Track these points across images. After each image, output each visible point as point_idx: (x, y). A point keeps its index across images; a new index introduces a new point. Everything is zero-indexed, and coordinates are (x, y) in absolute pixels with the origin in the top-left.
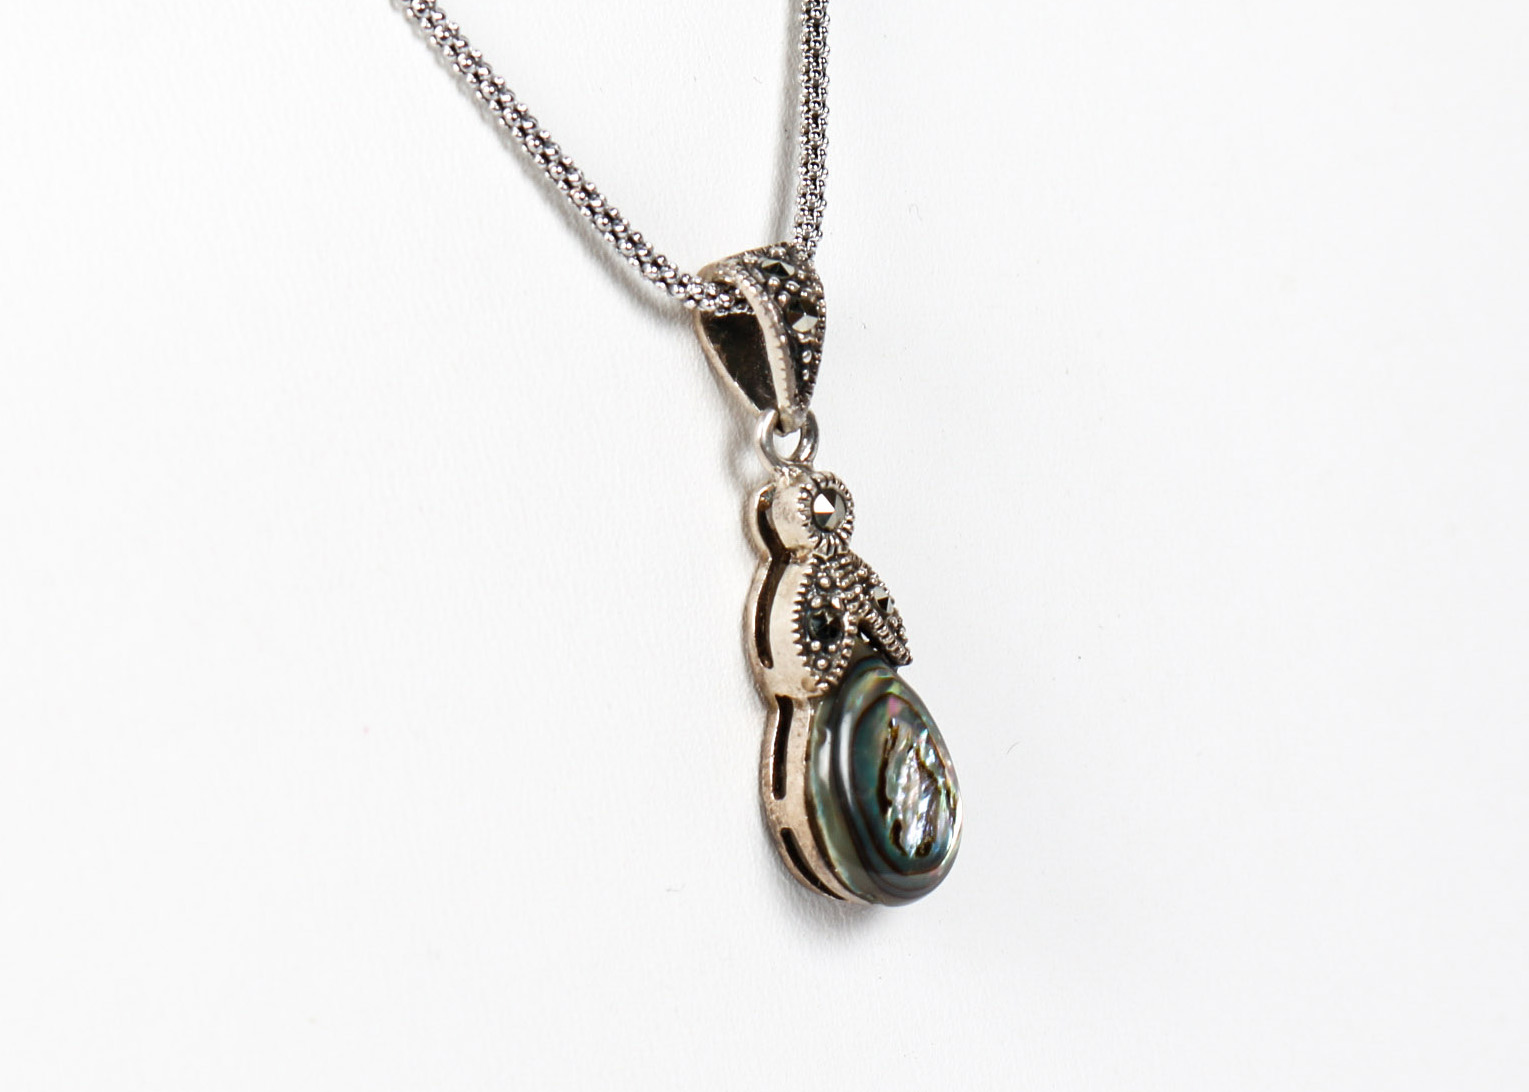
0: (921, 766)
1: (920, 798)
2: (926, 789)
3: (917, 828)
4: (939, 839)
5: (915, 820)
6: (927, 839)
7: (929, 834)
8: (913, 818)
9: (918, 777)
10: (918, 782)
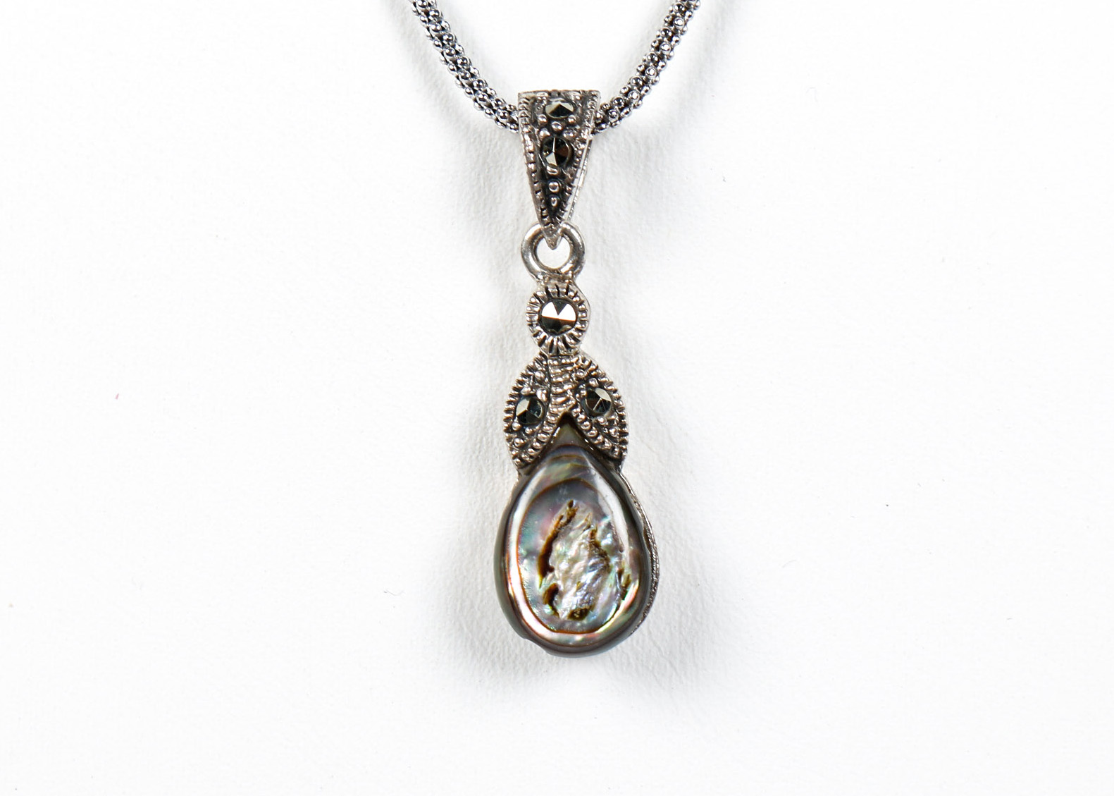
0: (595, 545)
1: (585, 571)
2: (593, 566)
3: (575, 595)
4: (598, 611)
5: (574, 589)
6: (585, 606)
7: (588, 603)
8: (572, 586)
9: (586, 553)
10: (586, 557)
